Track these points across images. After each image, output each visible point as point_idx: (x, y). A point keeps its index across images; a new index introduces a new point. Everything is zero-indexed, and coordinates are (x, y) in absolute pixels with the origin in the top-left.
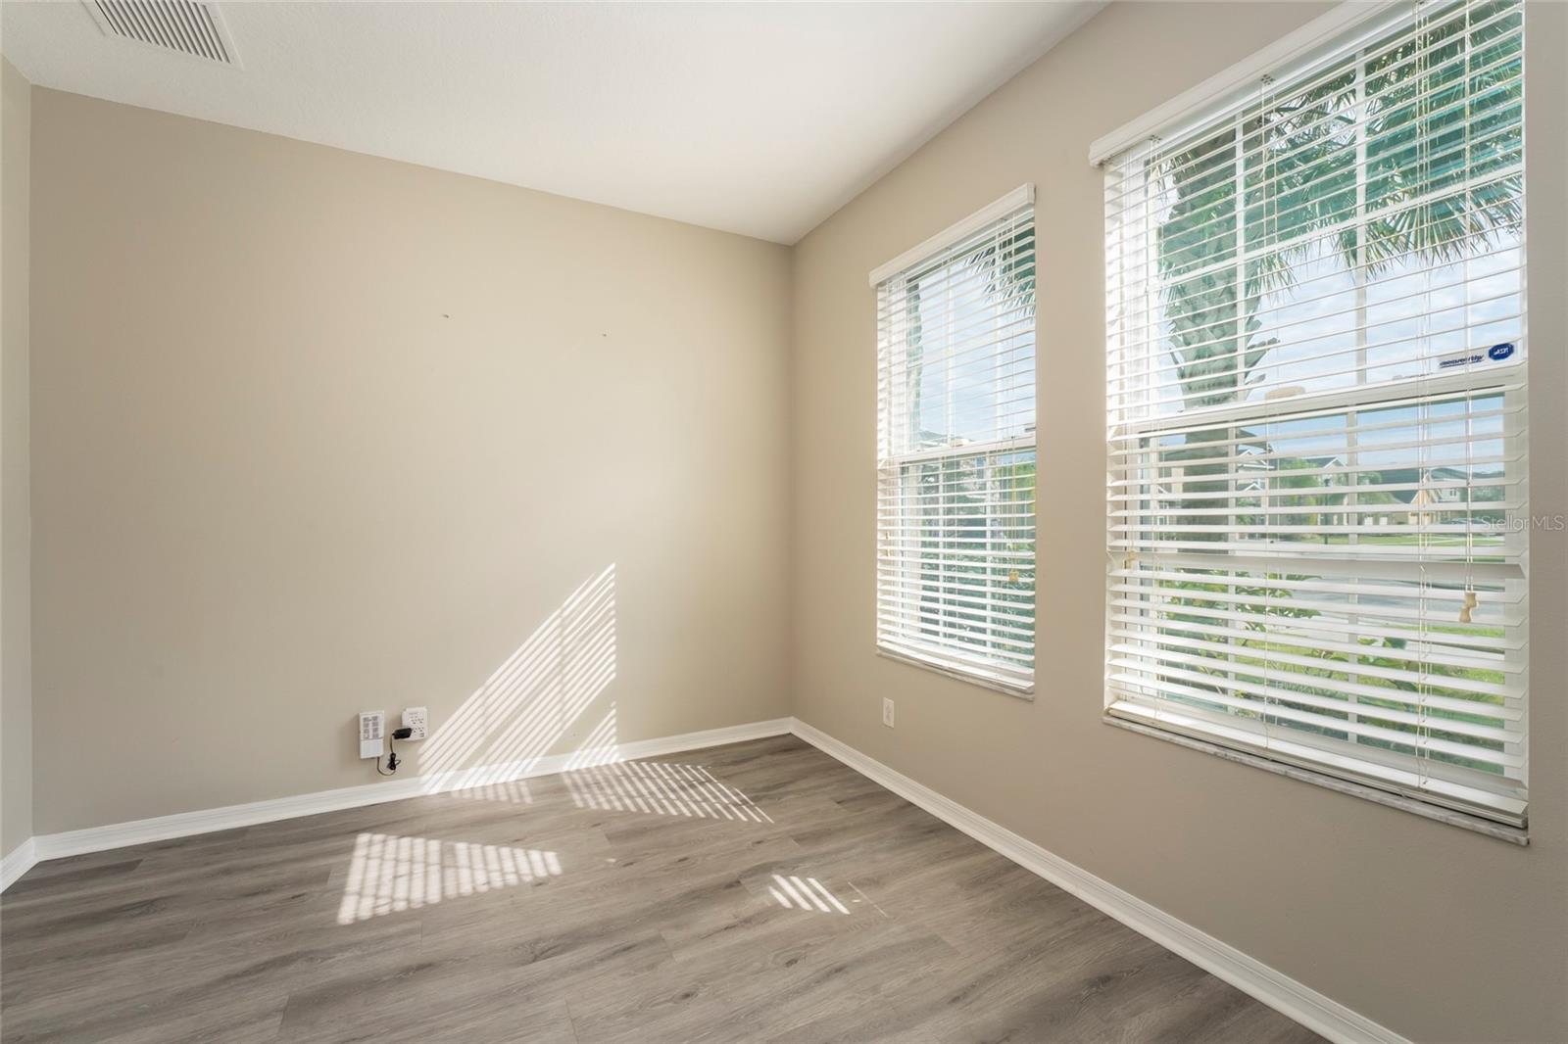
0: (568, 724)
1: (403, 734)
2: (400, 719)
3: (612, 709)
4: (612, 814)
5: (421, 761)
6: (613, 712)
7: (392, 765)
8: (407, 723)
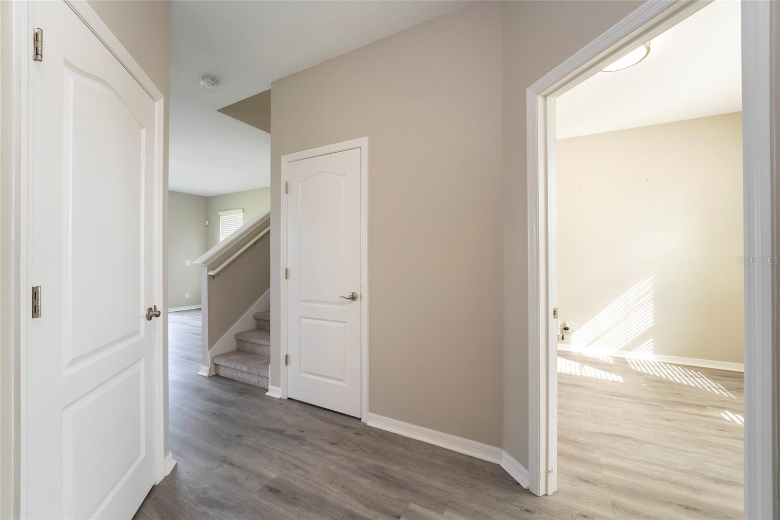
0: (630, 340)
1: (566, 329)
2: (565, 324)
3: (650, 338)
4: (648, 374)
5: (571, 340)
6: (652, 340)
7: (563, 339)
8: (567, 326)
